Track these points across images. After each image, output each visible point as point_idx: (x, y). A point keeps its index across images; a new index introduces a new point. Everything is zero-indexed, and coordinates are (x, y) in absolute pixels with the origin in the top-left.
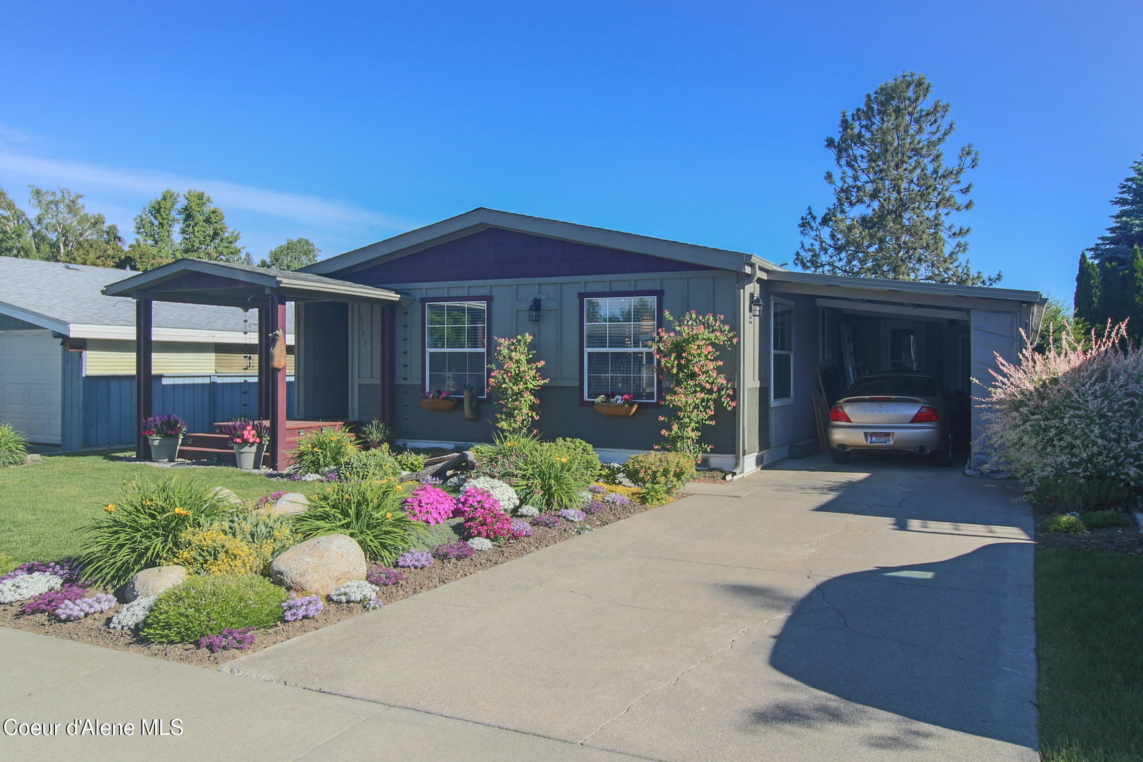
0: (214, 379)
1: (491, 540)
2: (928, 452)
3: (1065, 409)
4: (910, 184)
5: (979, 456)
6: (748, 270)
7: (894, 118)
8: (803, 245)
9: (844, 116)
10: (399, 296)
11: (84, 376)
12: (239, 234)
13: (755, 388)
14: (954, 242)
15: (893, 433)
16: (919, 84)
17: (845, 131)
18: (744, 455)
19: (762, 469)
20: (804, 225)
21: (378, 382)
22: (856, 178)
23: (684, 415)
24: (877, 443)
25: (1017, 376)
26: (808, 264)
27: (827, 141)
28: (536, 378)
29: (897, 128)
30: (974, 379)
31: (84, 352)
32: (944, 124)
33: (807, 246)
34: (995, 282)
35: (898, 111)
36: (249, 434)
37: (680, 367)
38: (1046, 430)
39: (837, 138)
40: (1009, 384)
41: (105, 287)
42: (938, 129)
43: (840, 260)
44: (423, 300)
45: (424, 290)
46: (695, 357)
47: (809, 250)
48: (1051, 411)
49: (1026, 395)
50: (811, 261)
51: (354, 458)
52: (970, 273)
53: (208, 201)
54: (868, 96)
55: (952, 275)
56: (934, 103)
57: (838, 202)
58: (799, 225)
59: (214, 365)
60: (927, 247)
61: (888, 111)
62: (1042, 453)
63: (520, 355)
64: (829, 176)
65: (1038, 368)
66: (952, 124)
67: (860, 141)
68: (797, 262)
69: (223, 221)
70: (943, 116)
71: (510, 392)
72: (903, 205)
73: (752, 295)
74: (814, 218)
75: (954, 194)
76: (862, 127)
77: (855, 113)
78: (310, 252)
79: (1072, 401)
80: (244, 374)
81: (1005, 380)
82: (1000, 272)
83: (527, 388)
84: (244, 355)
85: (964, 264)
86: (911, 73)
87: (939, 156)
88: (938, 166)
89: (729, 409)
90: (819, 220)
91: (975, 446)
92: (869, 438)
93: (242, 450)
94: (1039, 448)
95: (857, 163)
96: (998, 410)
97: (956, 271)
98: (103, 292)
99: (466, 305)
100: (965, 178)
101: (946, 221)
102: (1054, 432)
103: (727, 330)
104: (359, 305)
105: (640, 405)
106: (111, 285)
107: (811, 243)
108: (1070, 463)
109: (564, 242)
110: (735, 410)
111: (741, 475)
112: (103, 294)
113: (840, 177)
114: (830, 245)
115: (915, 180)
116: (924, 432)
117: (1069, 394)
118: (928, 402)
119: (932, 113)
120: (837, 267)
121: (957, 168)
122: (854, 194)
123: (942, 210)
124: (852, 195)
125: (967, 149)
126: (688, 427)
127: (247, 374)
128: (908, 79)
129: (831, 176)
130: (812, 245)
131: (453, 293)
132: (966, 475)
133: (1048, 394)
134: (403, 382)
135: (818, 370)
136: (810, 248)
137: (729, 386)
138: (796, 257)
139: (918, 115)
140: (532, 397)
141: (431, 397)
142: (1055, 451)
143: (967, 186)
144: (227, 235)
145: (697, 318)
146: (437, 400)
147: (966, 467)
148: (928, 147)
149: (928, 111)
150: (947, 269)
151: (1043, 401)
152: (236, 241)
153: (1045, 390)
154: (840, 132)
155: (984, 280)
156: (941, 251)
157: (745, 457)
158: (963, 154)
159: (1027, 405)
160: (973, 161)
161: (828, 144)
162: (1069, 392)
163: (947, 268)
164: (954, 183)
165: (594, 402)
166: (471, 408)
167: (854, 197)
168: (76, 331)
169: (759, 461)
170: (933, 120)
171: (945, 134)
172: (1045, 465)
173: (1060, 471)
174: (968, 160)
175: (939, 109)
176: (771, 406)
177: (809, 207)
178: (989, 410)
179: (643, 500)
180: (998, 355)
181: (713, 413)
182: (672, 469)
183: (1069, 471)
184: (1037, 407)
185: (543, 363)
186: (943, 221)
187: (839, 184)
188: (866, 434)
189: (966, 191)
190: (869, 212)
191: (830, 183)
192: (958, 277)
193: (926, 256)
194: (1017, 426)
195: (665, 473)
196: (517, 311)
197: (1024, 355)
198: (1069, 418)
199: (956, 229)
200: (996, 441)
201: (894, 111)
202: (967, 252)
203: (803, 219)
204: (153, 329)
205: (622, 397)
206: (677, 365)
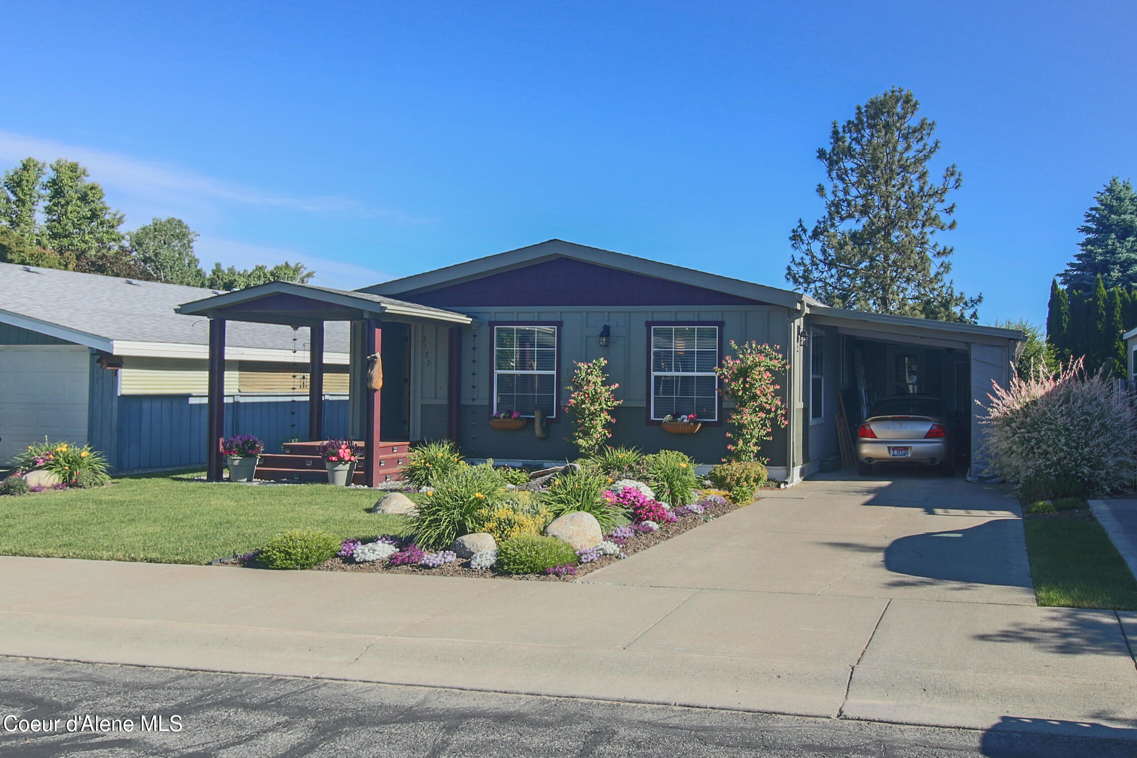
0: (237, 398)
1: (657, 523)
2: (938, 463)
3: (1042, 424)
4: (897, 201)
5: (977, 466)
6: (799, 307)
7: (883, 133)
8: (793, 259)
9: (835, 127)
10: (471, 319)
11: (119, 395)
12: (122, 217)
13: (800, 409)
14: (937, 261)
15: (911, 447)
16: (907, 101)
17: (837, 143)
18: (793, 466)
19: (803, 480)
20: (795, 237)
21: (445, 402)
22: (846, 192)
23: (747, 432)
24: (899, 455)
25: (1009, 399)
26: (801, 280)
27: (819, 152)
28: (609, 399)
29: (886, 144)
30: (978, 401)
31: (120, 370)
32: (930, 142)
33: (798, 260)
34: (976, 303)
35: (887, 126)
36: (345, 452)
37: (745, 390)
38: (1029, 440)
39: (828, 150)
40: (1001, 405)
41: (179, 305)
42: (924, 148)
43: (832, 276)
44: (492, 324)
45: (493, 314)
46: (757, 381)
47: (800, 264)
48: (1032, 426)
49: (1014, 414)
50: (803, 277)
51: (467, 472)
52: (953, 294)
53: (84, 174)
54: (859, 108)
55: (937, 295)
56: (920, 120)
57: (829, 216)
58: (790, 238)
59: (237, 383)
60: (915, 267)
61: (878, 127)
62: (1026, 459)
63: (596, 378)
64: (821, 190)
65: (1023, 393)
66: (937, 142)
67: (850, 154)
68: (788, 277)
69: (102, 200)
70: (929, 134)
71: (587, 412)
72: (892, 223)
73: (799, 327)
74: (805, 231)
75: (939, 213)
76: (852, 140)
77: (846, 124)
78: (184, 235)
79: (1046, 418)
80: (292, 394)
81: (999, 402)
82: (981, 294)
83: (602, 409)
84: (293, 374)
85: (948, 285)
86: (900, 88)
87: (925, 173)
88: (924, 183)
89: (783, 427)
90: (809, 233)
91: (976, 455)
92: (892, 452)
93: (336, 468)
94: (1024, 455)
95: (848, 177)
96: (996, 426)
97: (941, 291)
98: (177, 311)
99: (536, 329)
100: (950, 198)
101: (931, 240)
102: (1035, 442)
103: (781, 358)
104: (423, 326)
105: (704, 424)
106: (186, 304)
107: (801, 257)
108: (1045, 465)
109: (633, 274)
110: (788, 428)
111: (792, 484)
112: (176, 312)
113: (831, 191)
114: (821, 261)
115: (903, 197)
116: (934, 445)
117: (1044, 413)
118: (937, 420)
119: (919, 130)
120: (828, 283)
121: (942, 187)
122: (845, 209)
123: (928, 229)
124: (843, 210)
125: (951, 169)
126: (749, 442)
127: (295, 394)
128: (897, 94)
129: (823, 189)
130: (802, 258)
131: (522, 318)
132: (968, 481)
133: (1030, 413)
134: (471, 403)
135: (840, 392)
136: (800, 261)
137: (783, 406)
138: (787, 272)
139: (905, 132)
140: (609, 417)
141: (501, 417)
142: (1035, 457)
143: (951, 206)
144: (107, 217)
145: (756, 347)
146: (509, 420)
147: (968, 475)
148: (915, 164)
149: (916, 128)
150: (932, 289)
151: (1026, 419)
152: (119, 225)
153: (1028, 410)
154: (831, 143)
155: (966, 302)
156: (928, 272)
157: (795, 468)
158: (947, 174)
159: (1015, 422)
160: (957, 182)
161: (820, 155)
162: (1044, 411)
163: (934, 289)
164: (938, 201)
165: (662, 421)
166: (542, 427)
167: (844, 212)
168: (120, 348)
169: (802, 473)
170: (919, 137)
171: (931, 152)
172: (1028, 468)
173: (1038, 472)
174: (952, 181)
175: (926, 127)
176: (810, 425)
177: (800, 219)
178: (987, 426)
179: (735, 500)
180: (995, 382)
181: (770, 430)
182: (753, 475)
183: (1044, 472)
184: (1022, 424)
185: (617, 385)
186: (928, 239)
187: (831, 197)
188: (889, 448)
189: (950, 210)
190: (859, 227)
191: (821, 196)
192: (943, 298)
193: (913, 275)
194: (1008, 438)
195: (747, 479)
196: (586, 337)
197: (1013, 383)
198: (1045, 431)
199: (940, 248)
200: (993, 451)
201: (884, 127)
202: (951, 272)
203: (794, 231)
204: (226, 348)
205: (688, 416)
206: (742, 388)
